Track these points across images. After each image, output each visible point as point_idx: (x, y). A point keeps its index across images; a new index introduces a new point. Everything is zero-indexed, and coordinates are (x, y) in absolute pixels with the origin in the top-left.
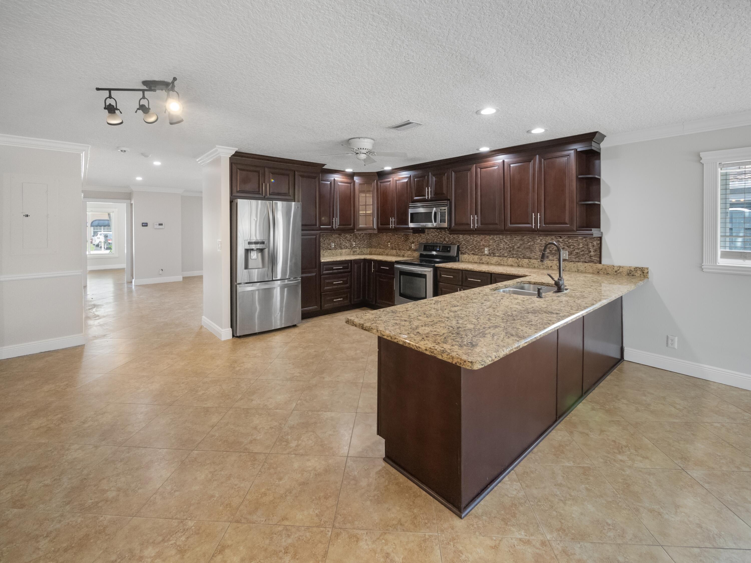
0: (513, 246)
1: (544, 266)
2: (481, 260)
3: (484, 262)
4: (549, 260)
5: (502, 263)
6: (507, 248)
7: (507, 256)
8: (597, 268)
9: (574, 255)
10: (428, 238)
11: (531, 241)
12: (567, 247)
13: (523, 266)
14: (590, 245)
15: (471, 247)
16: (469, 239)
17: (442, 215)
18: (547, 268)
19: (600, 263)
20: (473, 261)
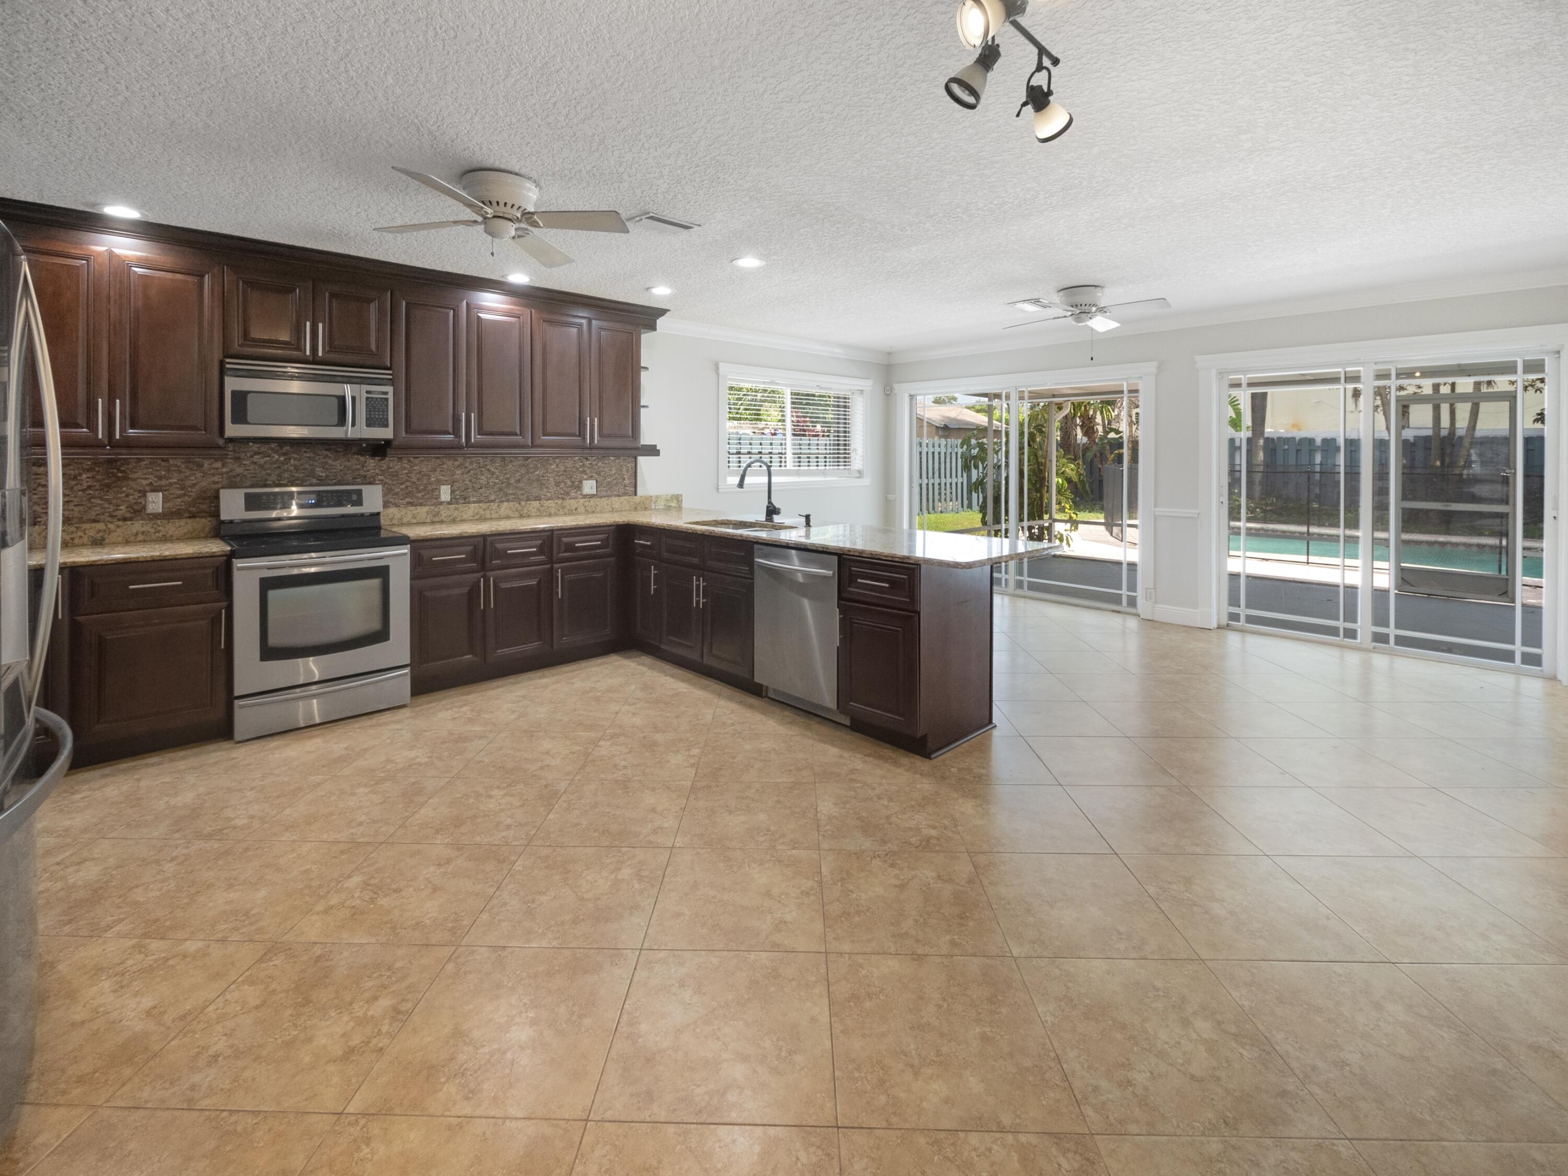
0: (508, 479)
1: (565, 510)
2: (437, 514)
3: (444, 519)
4: (571, 499)
5: (488, 516)
6: (495, 484)
7: (495, 500)
8: (634, 501)
9: (605, 487)
11: (540, 468)
12: (596, 474)
14: (624, 469)
15: (402, 489)
16: (396, 468)
17: (374, 408)
18: (571, 513)
19: (636, 494)
20: (415, 521)
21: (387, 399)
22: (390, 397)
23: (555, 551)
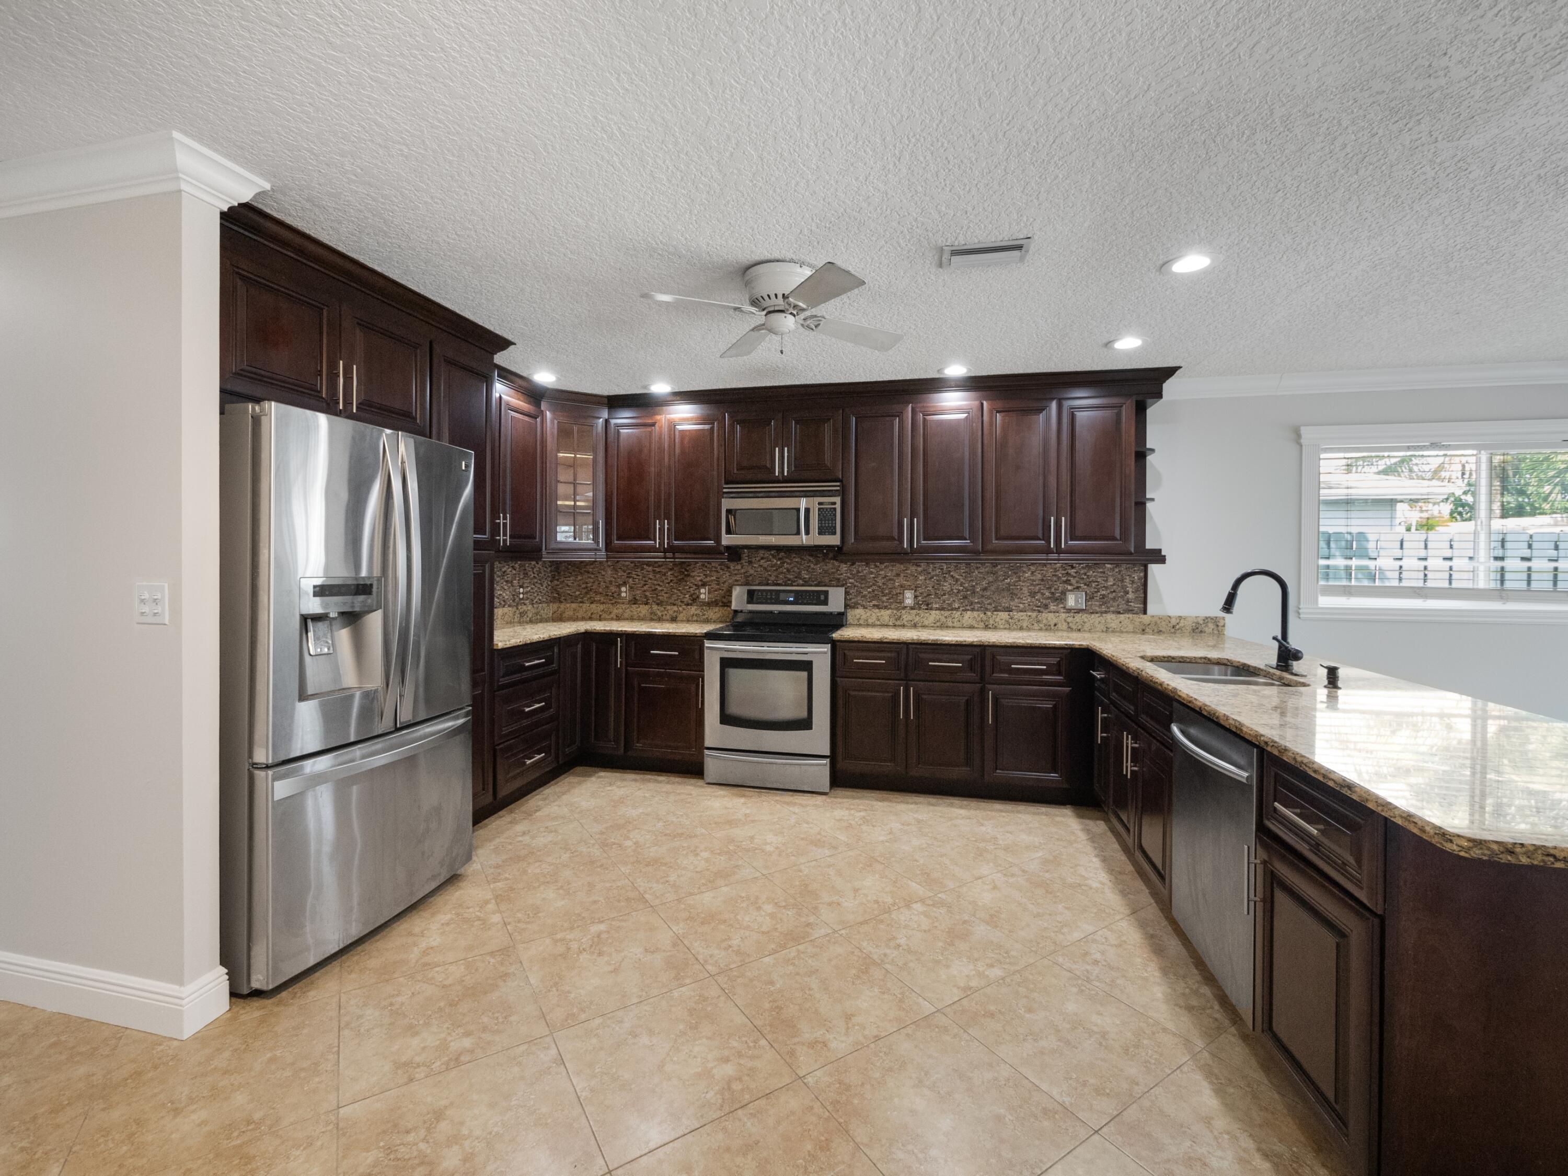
0: (973, 586)
1: (1041, 625)
2: (899, 618)
3: (906, 623)
4: (1050, 612)
5: (950, 624)
6: (959, 591)
7: (959, 608)
8: (1140, 622)
9: (1097, 601)
10: (752, 572)
11: (1011, 576)
12: (1085, 584)
13: (995, 628)
14: (1128, 580)
15: (869, 592)
16: (865, 572)
17: (824, 517)
18: (1048, 628)
19: (1145, 612)
20: (878, 623)
21: (835, 509)
22: (838, 506)
23: (988, 669)
